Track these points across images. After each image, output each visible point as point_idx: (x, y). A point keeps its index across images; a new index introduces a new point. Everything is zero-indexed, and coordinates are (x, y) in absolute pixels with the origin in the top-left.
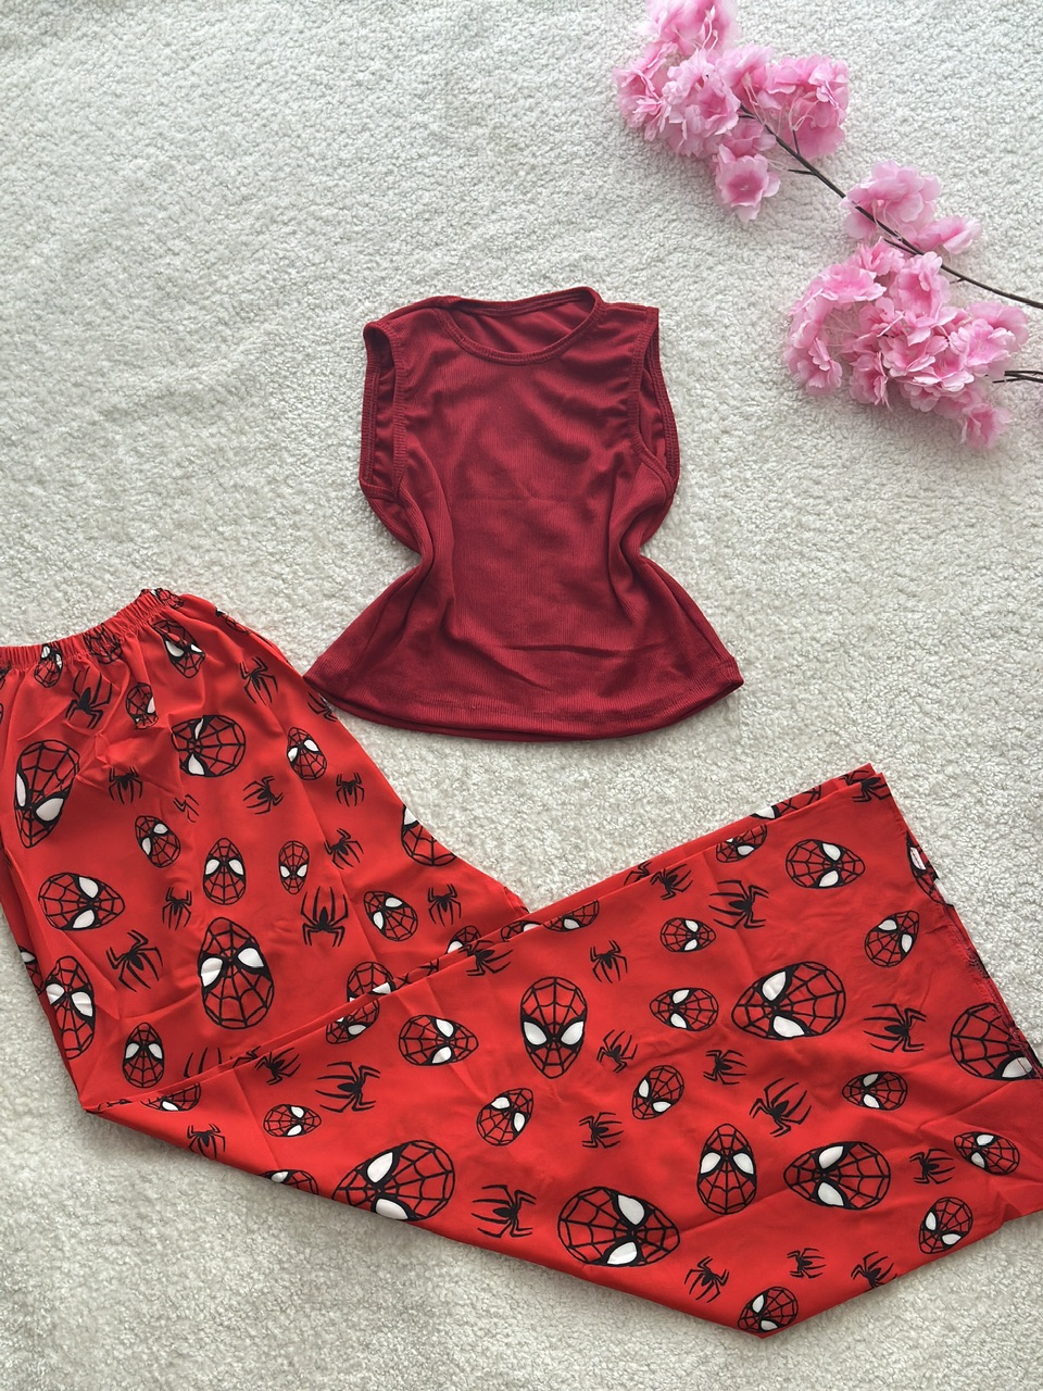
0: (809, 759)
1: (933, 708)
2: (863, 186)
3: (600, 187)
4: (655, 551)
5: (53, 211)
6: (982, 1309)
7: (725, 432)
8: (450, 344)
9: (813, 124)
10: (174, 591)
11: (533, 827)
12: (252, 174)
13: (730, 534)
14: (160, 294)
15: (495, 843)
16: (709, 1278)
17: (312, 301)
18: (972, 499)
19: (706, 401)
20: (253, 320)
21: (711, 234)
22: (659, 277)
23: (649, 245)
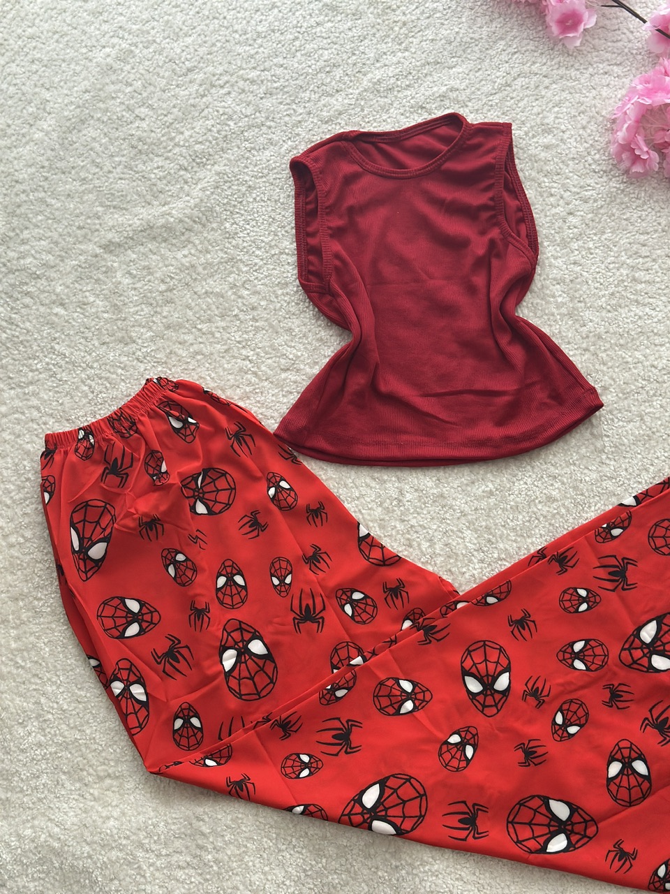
0: (658, 458)
2: (662, 13)
3: (457, 33)
4: (526, 311)
5: (47, 95)
7: (570, 214)
8: (356, 168)
10: (170, 378)
11: (455, 529)
12: (192, 50)
13: (581, 292)
14: (134, 152)
15: (428, 544)
16: (623, 855)
17: (248, 145)
19: (553, 190)
20: (206, 164)
21: (545, 61)
22: (509, 99)
23: (498, 74)
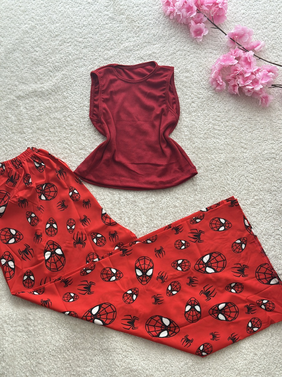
0: (216, 195)
1: (251, 180)
2: (232, 32)
3: (157, 32)
4: (173, 136)
6: (264, 349)
7: (193, 102)
8: (115, 77)
9: (218, 14)
10: (37, 148)
11: (139, 214)
12: (58, 28)
13: (194, 131)
14: (32, 63)
15: (128, 219)
16: (188, 340)
17: (76, 65)
18: (262, 121)
19: (187, 93)
20: (59, 71)
21: (189, 46)
22: (174, 58)
23: (171, 49)
